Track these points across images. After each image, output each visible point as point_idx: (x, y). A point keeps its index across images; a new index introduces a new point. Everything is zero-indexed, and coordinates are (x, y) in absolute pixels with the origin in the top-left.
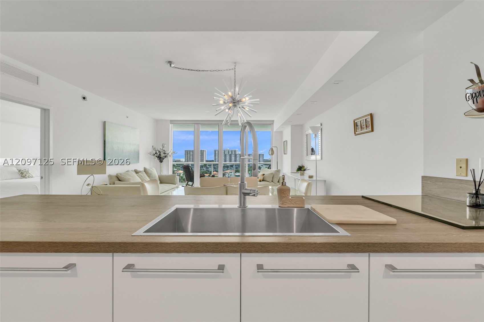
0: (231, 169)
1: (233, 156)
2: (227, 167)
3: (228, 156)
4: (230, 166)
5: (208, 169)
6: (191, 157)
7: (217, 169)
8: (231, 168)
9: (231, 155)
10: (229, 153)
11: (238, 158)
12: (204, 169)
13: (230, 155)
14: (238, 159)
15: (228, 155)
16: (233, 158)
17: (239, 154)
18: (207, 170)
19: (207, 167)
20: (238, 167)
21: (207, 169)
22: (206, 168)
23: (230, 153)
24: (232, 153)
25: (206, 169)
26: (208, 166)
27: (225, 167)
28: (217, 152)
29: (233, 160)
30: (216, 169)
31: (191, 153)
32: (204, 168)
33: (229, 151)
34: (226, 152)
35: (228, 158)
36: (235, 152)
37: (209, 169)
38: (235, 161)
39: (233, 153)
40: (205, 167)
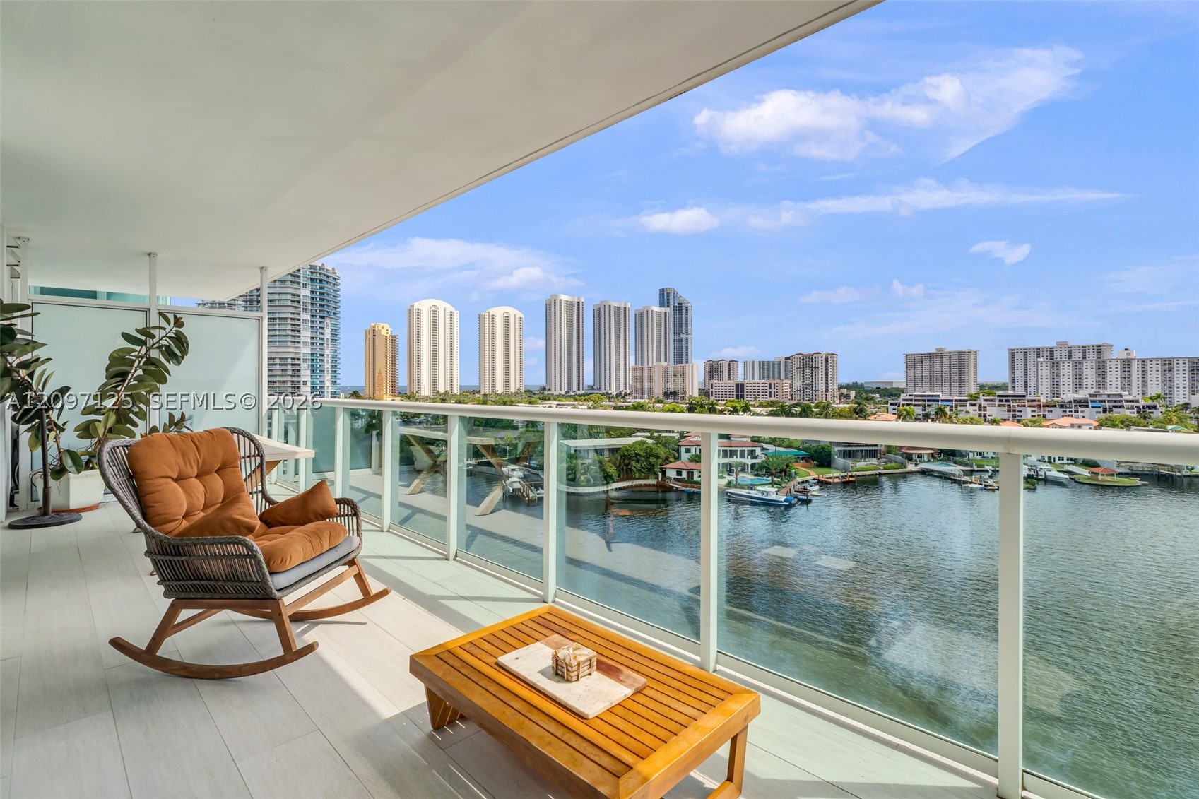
0: (1079, 414)
1: (1089, 367)
2: (1062, 406)
3: (1066, 367)
4: (1075, 401)
5: (985, 410)
6: (926, 374)
7: (1021, 411)
8: (1080, 409)
9: (1080, 363)
10: (1070, 357)
11: (1114, 373)
12: (967, 412)
13: (1077, 367)
14: (1114, 376)
15: (1066, 364)
16: (1090, 374)
17: (1117, 360)
18: (980, 415)
19: (980, 406)
20: (1115, 407)
21: (980, 410)
22: (976, 408)
23: (1077, 356)
24: (1084, 358)
25: (978, 412)
26: (986, 400)
27: (1055, 406)
28: (1019, 356)
29: (1089, 383)
30: (1014, 411)
31: (926, 362)
32: (969, 408)
33: (1070, 352)
34: (1057, 355)
35: (1066, 374)
36: (1099, 352)
37: (987, 413)
38: (1101, 383)
39: (1091, 355)
40: (972, 405)
